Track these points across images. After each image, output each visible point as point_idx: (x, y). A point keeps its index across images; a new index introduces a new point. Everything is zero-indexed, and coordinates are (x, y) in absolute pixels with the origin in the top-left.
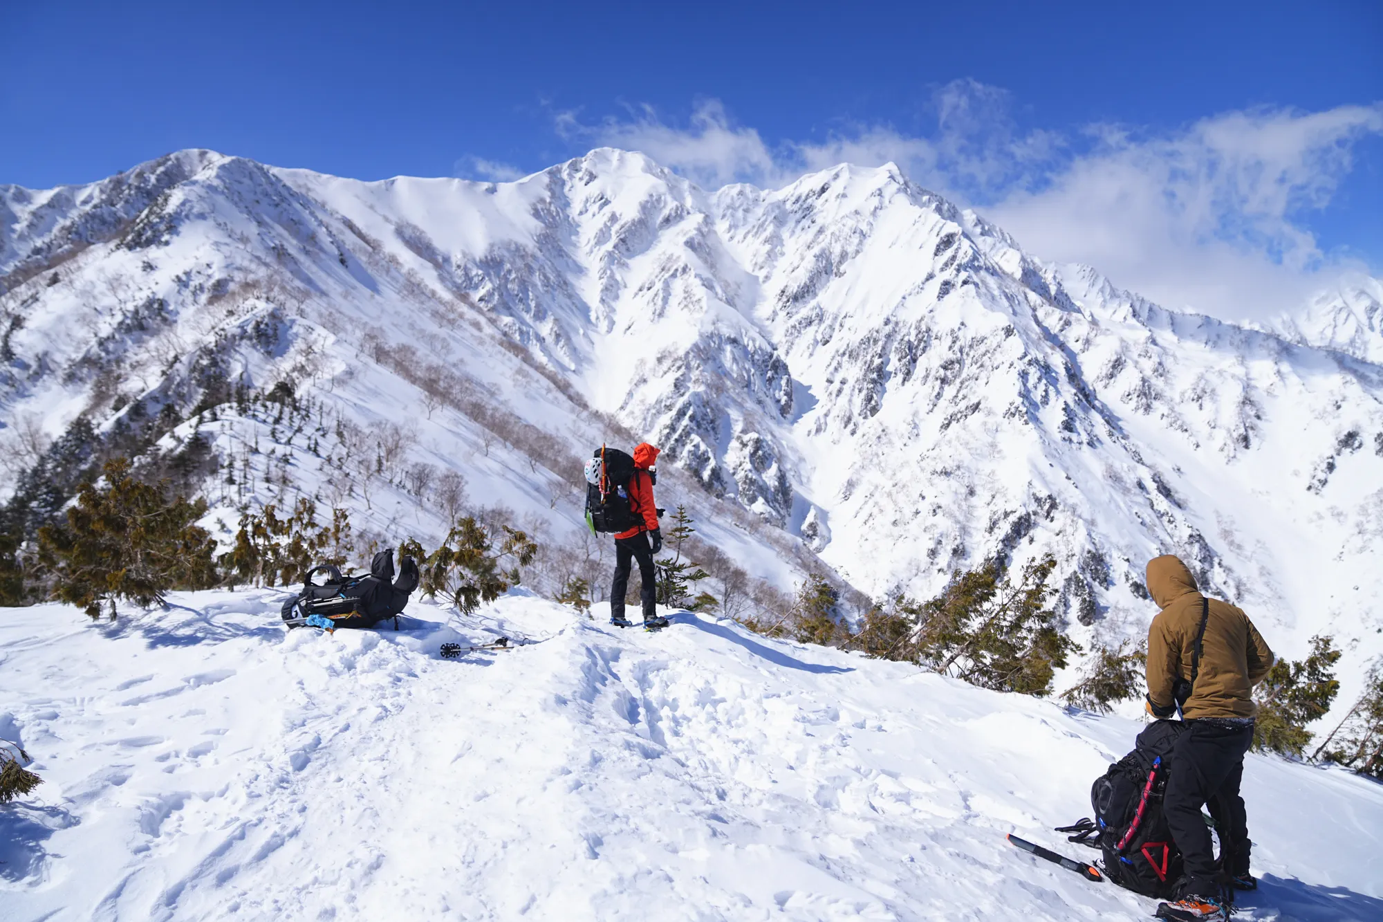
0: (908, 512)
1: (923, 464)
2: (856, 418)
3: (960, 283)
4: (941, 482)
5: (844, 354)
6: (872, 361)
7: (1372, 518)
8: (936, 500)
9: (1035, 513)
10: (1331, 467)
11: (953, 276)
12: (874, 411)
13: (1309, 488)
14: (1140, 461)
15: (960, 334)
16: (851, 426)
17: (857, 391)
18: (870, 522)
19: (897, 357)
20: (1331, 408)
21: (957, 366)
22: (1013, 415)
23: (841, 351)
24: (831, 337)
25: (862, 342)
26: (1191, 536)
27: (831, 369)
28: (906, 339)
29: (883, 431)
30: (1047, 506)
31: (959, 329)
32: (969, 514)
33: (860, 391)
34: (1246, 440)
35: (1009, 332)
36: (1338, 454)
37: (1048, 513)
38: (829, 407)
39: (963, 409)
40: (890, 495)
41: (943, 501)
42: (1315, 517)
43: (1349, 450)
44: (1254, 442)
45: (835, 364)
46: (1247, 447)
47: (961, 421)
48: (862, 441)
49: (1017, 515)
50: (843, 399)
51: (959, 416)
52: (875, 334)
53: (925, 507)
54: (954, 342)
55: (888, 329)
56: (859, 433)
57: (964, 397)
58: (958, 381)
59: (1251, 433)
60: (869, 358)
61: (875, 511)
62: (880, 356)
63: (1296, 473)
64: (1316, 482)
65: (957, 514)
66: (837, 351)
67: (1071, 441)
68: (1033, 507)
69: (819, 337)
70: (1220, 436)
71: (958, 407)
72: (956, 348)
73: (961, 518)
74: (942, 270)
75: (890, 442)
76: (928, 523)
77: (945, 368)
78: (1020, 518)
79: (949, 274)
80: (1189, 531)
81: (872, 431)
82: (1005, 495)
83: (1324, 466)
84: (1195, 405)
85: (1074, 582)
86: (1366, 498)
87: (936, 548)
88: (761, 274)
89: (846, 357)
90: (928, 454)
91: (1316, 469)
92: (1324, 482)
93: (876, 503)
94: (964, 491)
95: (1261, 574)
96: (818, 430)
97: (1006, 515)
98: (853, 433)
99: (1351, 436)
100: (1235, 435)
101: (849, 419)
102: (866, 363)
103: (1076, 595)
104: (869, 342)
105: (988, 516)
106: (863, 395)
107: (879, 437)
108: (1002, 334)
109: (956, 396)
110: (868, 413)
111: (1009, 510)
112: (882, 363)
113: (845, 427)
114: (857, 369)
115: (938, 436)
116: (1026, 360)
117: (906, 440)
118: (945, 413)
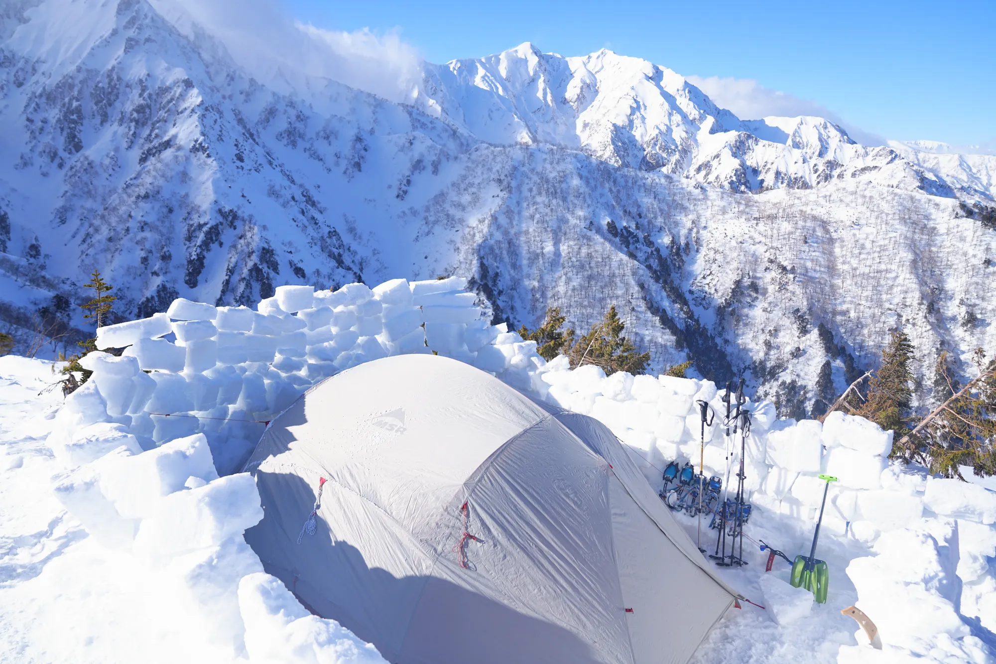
0: (120, 228)
1: (129, 191)
2: (62, 153)
3: (143, 42)
4: (144, 205)
5: (41, 96)
6: (70, 103)
7: (432, 213)
8: (144, 219)
9: (221, 224)
10: (409, 182)
11: (136, 33)
12: (78, 147)
13: (398, 196)
14: (293, 182)
15: (149, 84)
16: (57, 161)
17: (59, 130)
18: (89, 241)
19: (94, 102)
20: (407, 145)
21: (147, 110)
22: (198, 150)
23: (37, 94)
24: (25, 79)
25: (58, 86)
26: (330, 232)
27: (31, 109)
28: (100, 85)
29: (89, 164)
30: (230, 218)
31: (146, 80)
32: (172, 228)
33: (62, 129)
34: (358, 166)
35: (188, 84)
36: (413, 174)
37: (232, 222)
38: (33, 144)
39: (157, 145)
40: (103, 217)
41: (149, 219)
42: (402, 214)
43: (418, 171)
44: (363, 166)
45: (33, 105)
46: (360, 170)
47: (157, 155)
48: (70, 173)
49: (209, 226)
50: (46, 139)
51: (154, 151)
52: (70, 80)
54: (143, 90)
55: (81, 77)
56: (67, 167)
57: (157, 136)
58: (150, 123)
59: (361, 161)
60: (67, 100)
61: (91, 230)
62: (78, 100)
63: (390, 187)
64: (401, 193)
65: (161, 228)
66: (34, 93)
67: (243, 168)
68: (221, 219)
69: (12, 79)
70: (344, 164)
71: (153, 144)
72: (146, 95)
73: (164, 231)
74: (125, 27)
75: (96, 173)
76: (138, 238)
77: (138, 112)
78: (211, 229)
79: (131, 33)
80: (328, 229)
81: (79, 164)
82: (198, 212)
83: (405, 182)
84: (326, 142)
85: (256, 270)
86: (428, 201)
87: (147, 257)
89: (44, 99)
90: (132, 182)
91: (401, 184)
92: (405, 192)
93: (91, 225)
94: (165, 210)
95: (374, 254)
96: (25, 164)
97: (201, 227)
98: (61, 166)
99: (419, 161)
100: (353, 162)
101: (55, 154)
102: (64, 105)
103: (258, 280)
104: (64, 87)
105: (186, 228)
106: (65, 133)
107: (85, 170)
108: (182, 85)
109: (150, 135)
110: (73, 149)
111: (202, 222)
112: (80, 105)
113: (52, 161)
114: (57, 111)
115: (138, 168)
116: (203, 107)
117: (111, 171)
118: (142, 149)
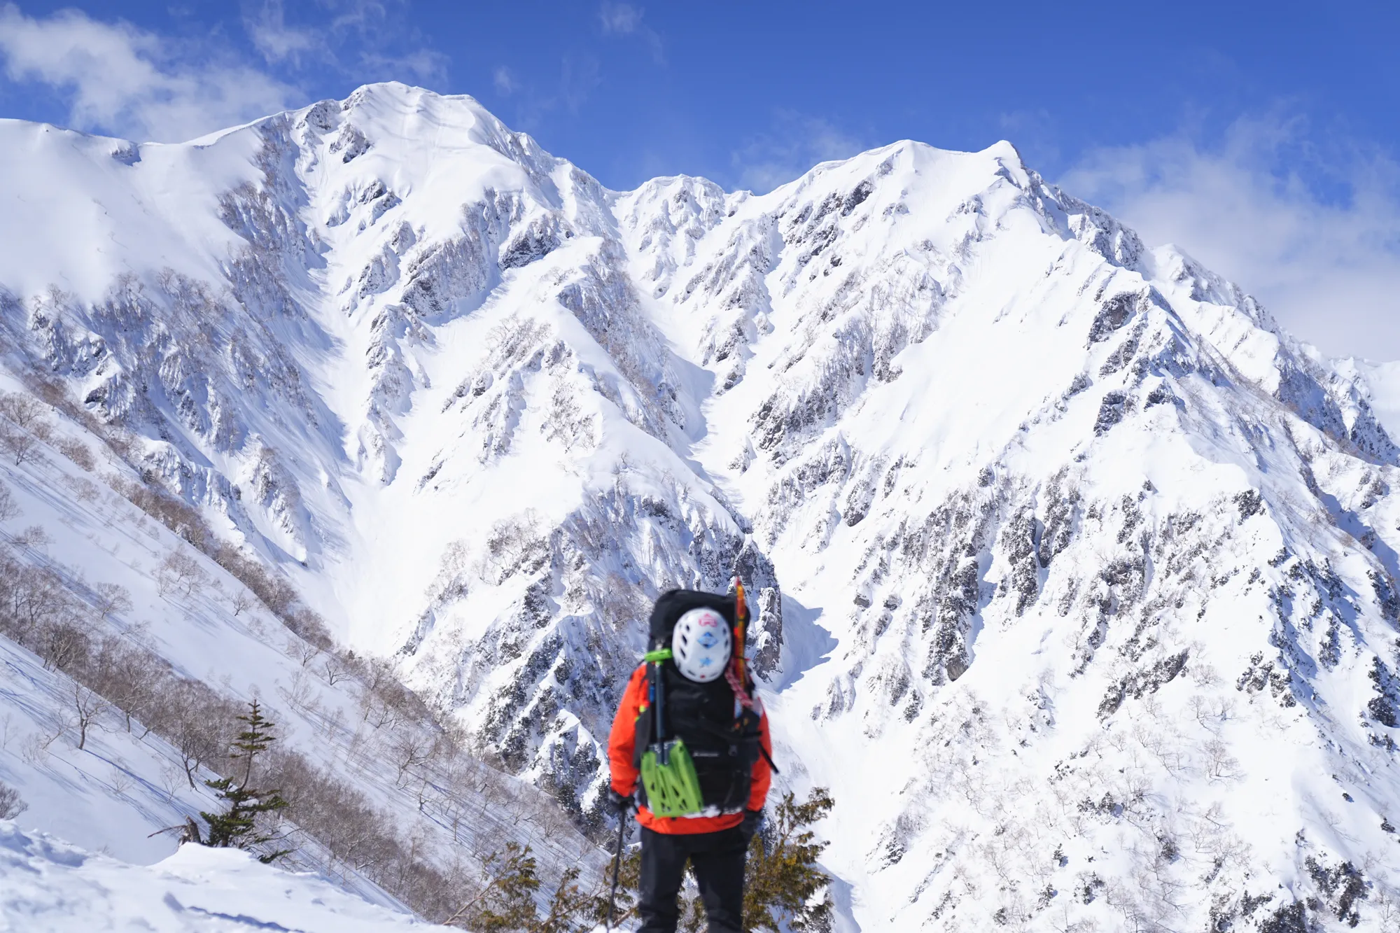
0: (1030, 892)
1: (1062, 786)
2: (919, 683)
3: (1144, 400)
4: (1103, 829)
5: (894, 544)
6: (953, 561)
8: (1092, 868)
9: (1314, 905)
11: (1129, 384)
12: (957, 667)
15: (1144, 507)
16: (906, 701)
17: (920, 624)
18: (947, 913)
19: (1008, 554)
21: (1135, 576)
22: (1260, 684)
23: (888, 539)
24: (867, 506)
25: (933, 520)
27: (867, 575)
28: (1028, 515)
29: (976, 711)
30: (1341, 890)
31: (1142, 497)
32: (1166, 898)
33: (927, 624)
35: (1249, 505)
37: (1345, 905)
38: (859, 657)
39: (1150, 668)
40: (990, 852)
41: (1105, 870)
45: (873, 564)
47: (1146, 693)
48: (929, 733)
49: (1274, 906)
50: (890, 642)
51: (1141, 682)
52: (961, 503)
53: (1066, 881)
54: (1130, 524)
55: (989, 493)
56: (924, 715)
57: (1152, 643)
58: (1138, 608)
60: (947, 554)
61: (958, 887)
62: (971, 551)
65: (1138, 899)
66: (880, 538)
68: (1309, 890)
69: (842, 507)
71: (1139, 664)
72: (1135, 536)
73: (1148, 910)
74: (1106, 371)
75: (990, 736)
76: (1075, 920)
77: (1111, 580)
78: (1280, 915)
79: (1117, 382)
81: (952, 710)
82: (1244, 862)
88: (722, 370)
89: (898, 551)
90: (1073, 764)
93: (960, 872)
94: (1153, 848)
96: (835, 707)
97: (1249, 905)
98: (911, 714)
101: (903, 685)
102: (940, 564)
104: (947, 521)
105: (1207, 906)
106: (933, 633)
107: (967, 725)
108: (1234, 510)
109: (1134, 641)
110: (945, 672)
111: (1254, 895)
112: (975, 565)
113: (895, 701)
114: (921, 578)
115: (1095, 725)
116: (1287, 566)
117: (1025, 733)
118: (1110, 676)
